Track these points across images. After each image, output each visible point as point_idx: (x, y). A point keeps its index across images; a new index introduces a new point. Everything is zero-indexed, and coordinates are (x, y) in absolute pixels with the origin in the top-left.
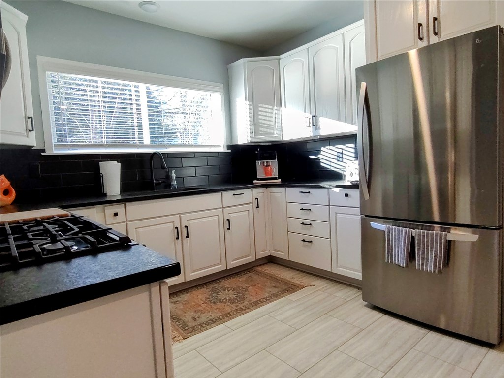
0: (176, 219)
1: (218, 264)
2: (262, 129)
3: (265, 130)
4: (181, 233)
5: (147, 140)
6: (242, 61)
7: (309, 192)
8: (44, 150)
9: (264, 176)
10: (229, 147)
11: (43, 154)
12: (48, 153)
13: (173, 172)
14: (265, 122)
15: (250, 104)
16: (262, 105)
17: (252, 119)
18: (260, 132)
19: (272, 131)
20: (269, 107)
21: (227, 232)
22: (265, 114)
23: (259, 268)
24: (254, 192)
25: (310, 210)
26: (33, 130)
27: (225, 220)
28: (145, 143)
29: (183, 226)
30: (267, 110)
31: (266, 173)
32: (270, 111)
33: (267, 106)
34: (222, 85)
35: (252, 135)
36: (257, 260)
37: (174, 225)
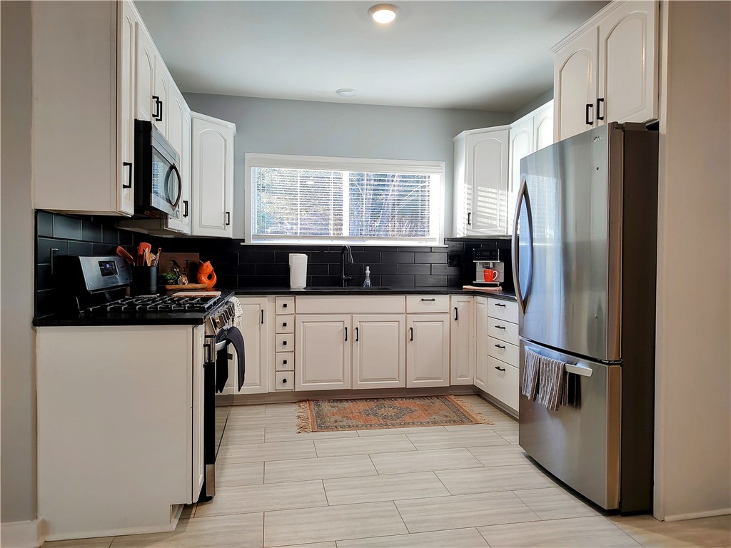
0: (347, 318)
1: (394, 379)
2: (482, 220)
3: (486, 220)
4: (351, 335)
5: (346, 232)
6: (464, 133)
7: (504, 306)
8: (243, 241)
9: (483, 281)
10: (447, 240)
11: (242, 244)
12: (246, 243)
13: (368, 268)
14: (487, 210)
15: (470, 186)
16: (483, 189)
17: (471, 207)
18: (480, 224)
19: (494, 223)
20: (493, 190)
21: (410, 344)
22: (487, 200)
23: (453, 397)
24: (452, 299)
25: (504, 328)
26: (229, 224)
27: (408, 328)
28: (344, 235)
29: (354, 328)
30: (490, 195)
31: (486, 278)
32: (493, 196)
33: (490, 190)
34: (443, 165)
35: (469, 227)
36: (450, 386)
37: (344, 325)
